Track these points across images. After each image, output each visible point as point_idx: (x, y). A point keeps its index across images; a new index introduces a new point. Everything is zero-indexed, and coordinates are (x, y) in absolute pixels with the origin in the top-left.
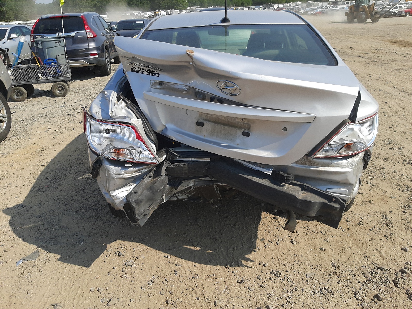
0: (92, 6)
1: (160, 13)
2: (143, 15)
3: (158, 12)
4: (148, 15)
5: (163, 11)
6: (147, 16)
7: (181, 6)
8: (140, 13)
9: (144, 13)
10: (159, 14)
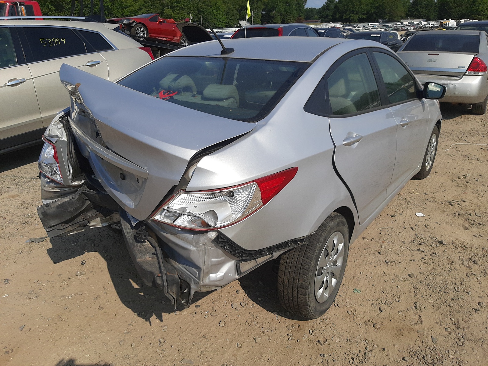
0: (365, 12)
1: (448, 23)
2: (425, 25)
3: (446, 22)
4: (431, 24)
5: (454, 21)
6: (429, 26)
7: (481, 14)
8: (422, 22)
9: (426, 22)
10: (446, 24)
